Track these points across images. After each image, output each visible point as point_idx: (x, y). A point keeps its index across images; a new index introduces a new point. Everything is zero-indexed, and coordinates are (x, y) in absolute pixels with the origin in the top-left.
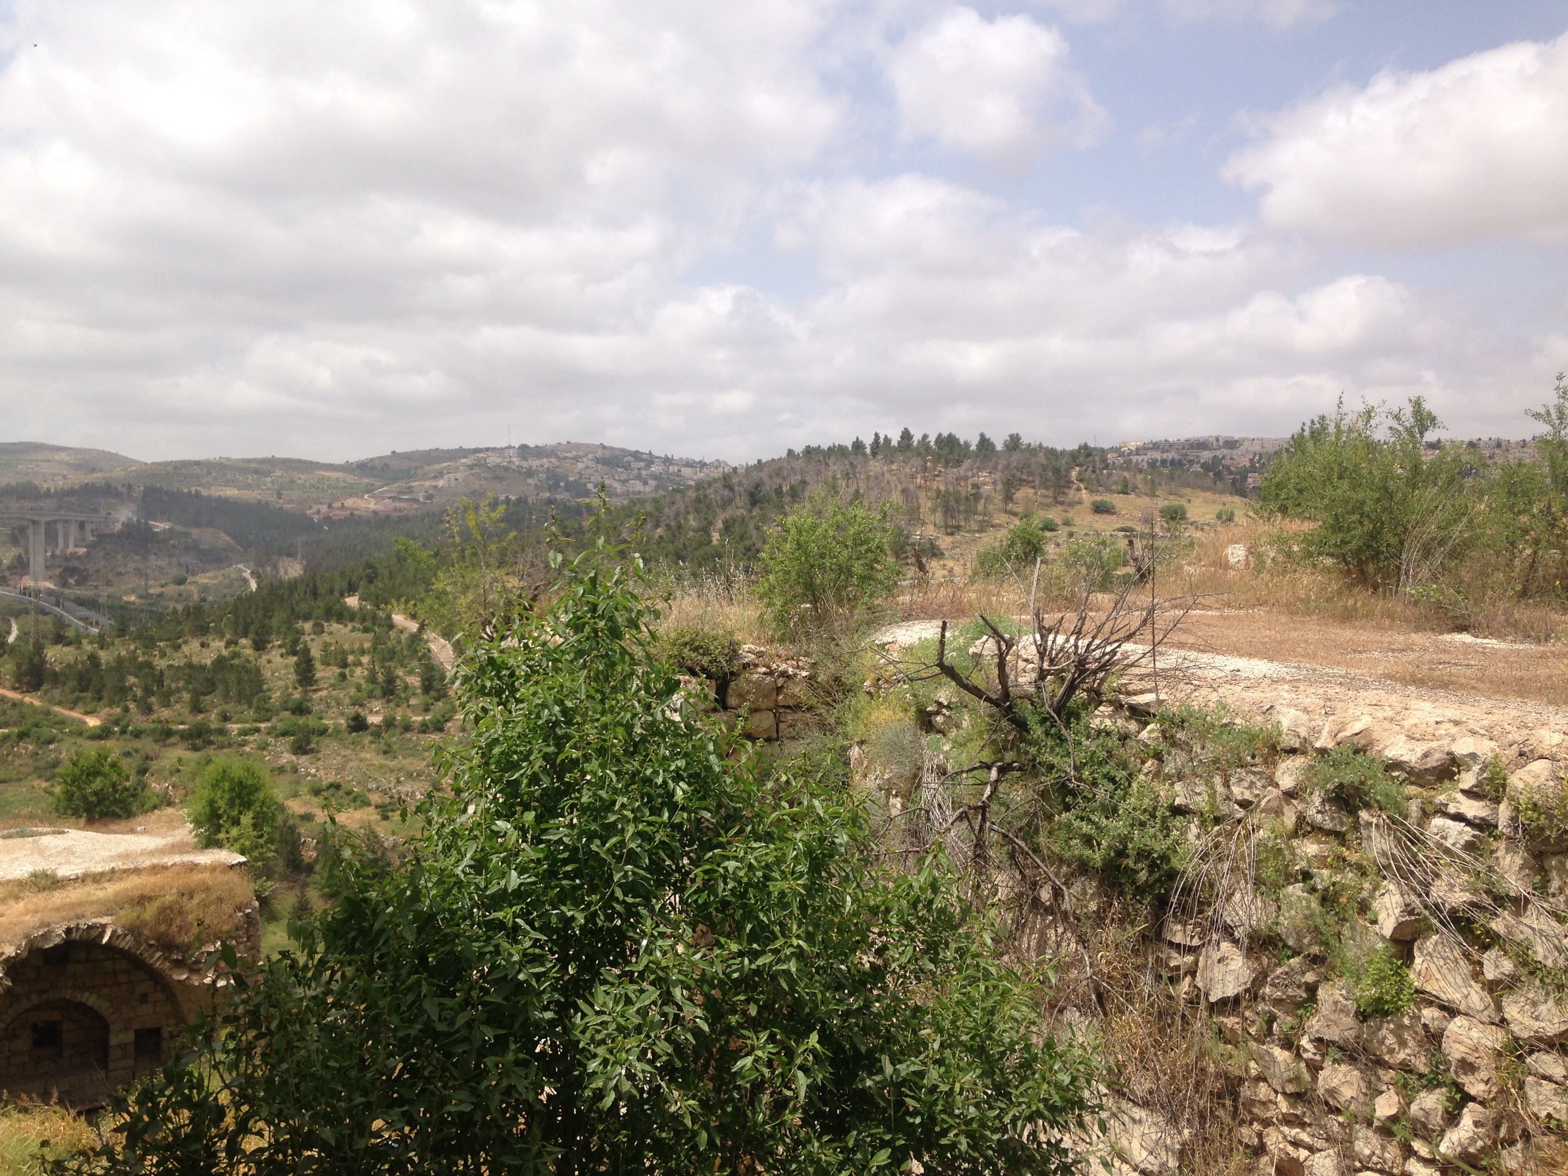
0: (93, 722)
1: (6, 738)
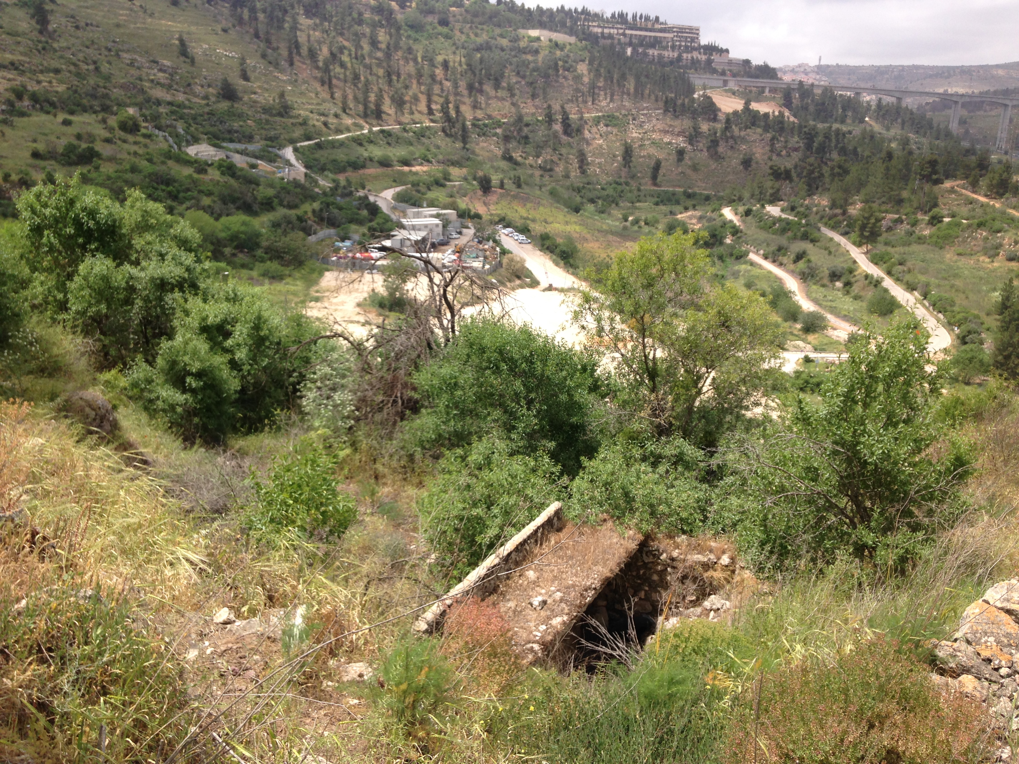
1: (969, 226)
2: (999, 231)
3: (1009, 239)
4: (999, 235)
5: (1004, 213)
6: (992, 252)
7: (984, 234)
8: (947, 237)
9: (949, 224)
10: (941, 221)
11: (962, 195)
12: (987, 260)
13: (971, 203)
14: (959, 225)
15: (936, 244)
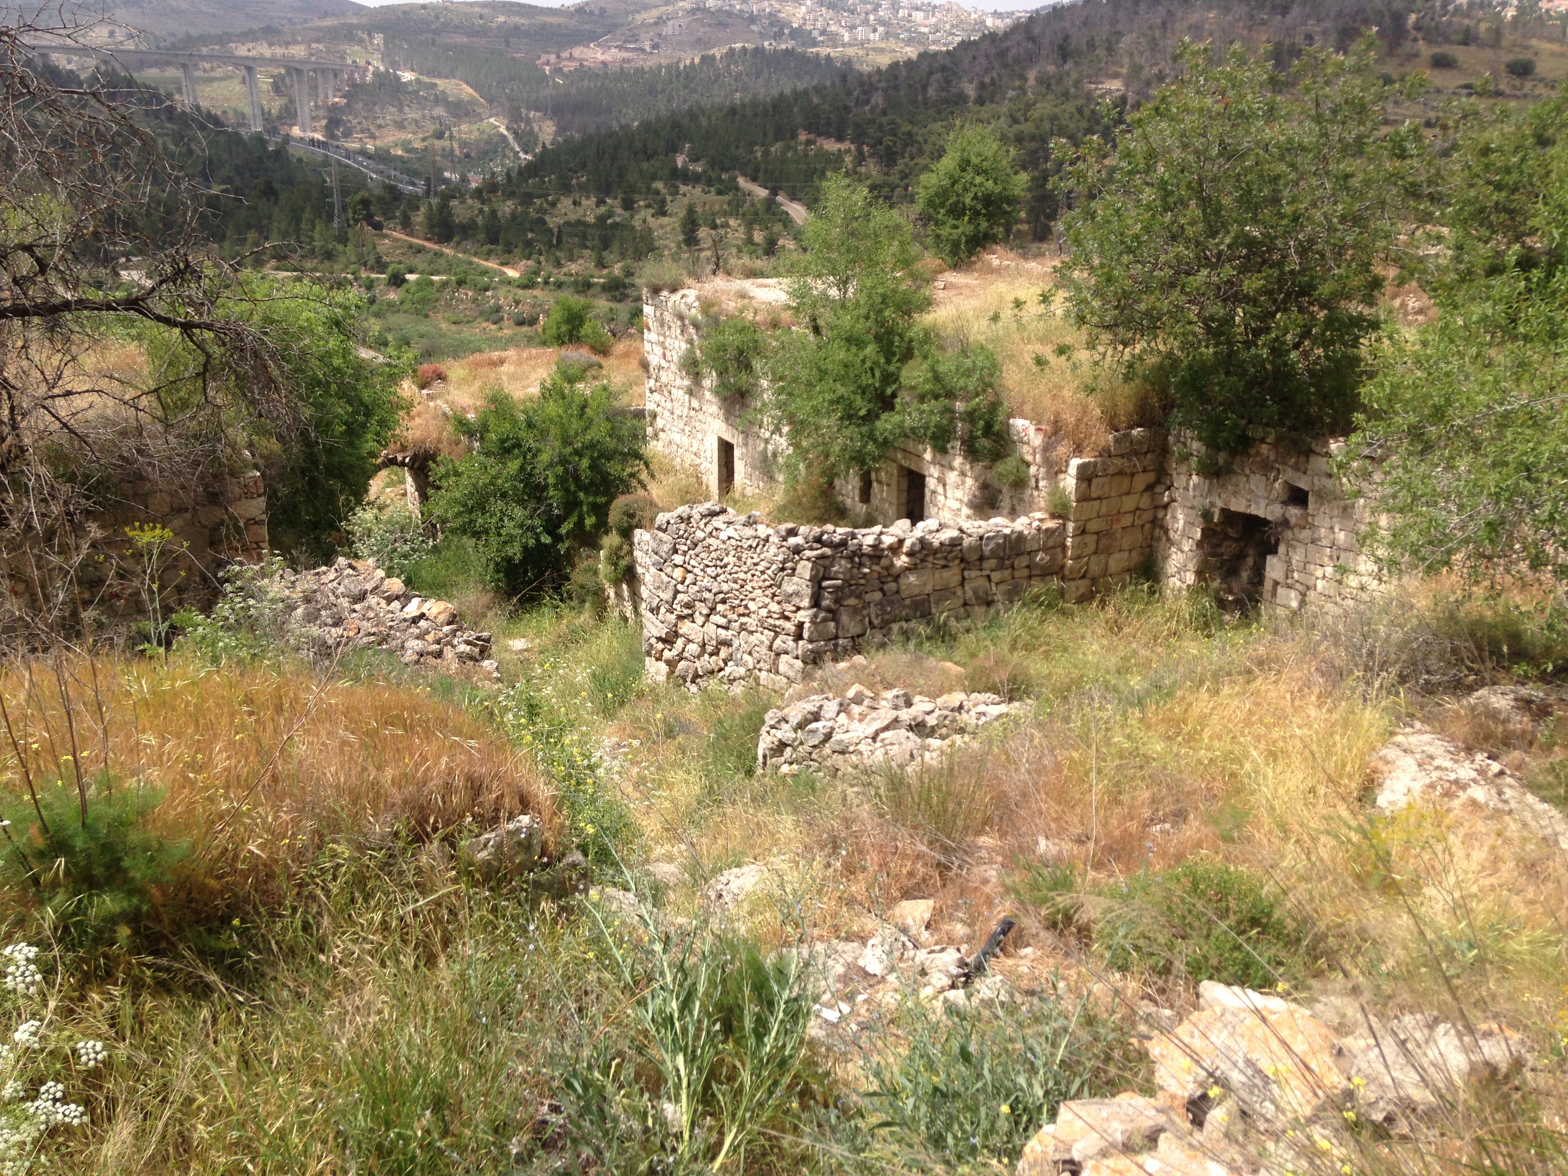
0: (512, 273)
1: (445, 284)
2: (486, 289)
3: (506, 298)
4: (489, 293)
5: (470, 263)
6: (494, 317)
7: (470, 294)
8: (424, 301)
9: (418, 283)
10: (405, 281)
11: (397, 240)
12: (493, 327)
13: (419, 252)
14: (432, 283)
15: (417, 312)
